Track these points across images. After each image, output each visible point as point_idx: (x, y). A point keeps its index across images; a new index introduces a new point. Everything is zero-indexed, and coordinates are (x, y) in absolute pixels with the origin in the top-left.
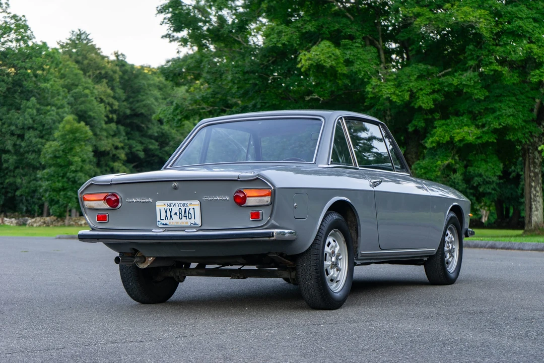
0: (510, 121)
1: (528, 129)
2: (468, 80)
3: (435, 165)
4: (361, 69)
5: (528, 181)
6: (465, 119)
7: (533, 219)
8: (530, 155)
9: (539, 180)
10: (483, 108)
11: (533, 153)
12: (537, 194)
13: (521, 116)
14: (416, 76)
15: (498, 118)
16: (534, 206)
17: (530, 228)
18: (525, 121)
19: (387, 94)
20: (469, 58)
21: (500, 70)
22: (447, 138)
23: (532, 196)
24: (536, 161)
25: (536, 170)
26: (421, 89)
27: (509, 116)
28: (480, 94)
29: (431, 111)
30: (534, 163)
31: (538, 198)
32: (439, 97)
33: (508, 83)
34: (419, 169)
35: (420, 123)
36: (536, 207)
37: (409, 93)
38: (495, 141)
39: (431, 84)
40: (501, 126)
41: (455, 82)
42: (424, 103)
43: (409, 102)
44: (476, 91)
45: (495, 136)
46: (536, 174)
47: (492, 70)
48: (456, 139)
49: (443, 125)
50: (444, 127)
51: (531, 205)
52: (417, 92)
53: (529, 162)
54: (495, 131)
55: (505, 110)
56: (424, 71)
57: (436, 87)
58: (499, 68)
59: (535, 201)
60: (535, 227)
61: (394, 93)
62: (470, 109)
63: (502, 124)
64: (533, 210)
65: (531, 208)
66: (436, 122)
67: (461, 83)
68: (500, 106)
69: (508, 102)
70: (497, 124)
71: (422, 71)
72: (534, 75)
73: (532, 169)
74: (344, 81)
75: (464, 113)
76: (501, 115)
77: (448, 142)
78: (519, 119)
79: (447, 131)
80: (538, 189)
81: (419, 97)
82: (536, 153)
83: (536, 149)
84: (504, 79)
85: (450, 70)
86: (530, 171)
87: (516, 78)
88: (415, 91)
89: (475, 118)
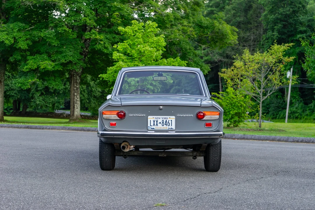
0: (71, 59)
1: (79, 64)
2: (49, 35)
3: (27, 82)
5: (73, 92)
6: (45, 56)
7: (75, 113)
8: (75, 78)
9: (78, 92)
10: (55, 50)
11: (76, 77)
12: (78, 100)
13: (76, 57)
14: (17, 30)
15: (64, 57)
16: (75, 106)
17: (73, 118)
18: (78, 59)
19: (3, 39)
20: (50, 22)
22: (36, 67)
23: (75, 101)
24: (77, 81)
25: (78, 86)
26: (20, 38)
27: (71, 56)
28: (55, 43)
29: (25, 51)
30: (77, 82)
31: (78, 102)
32: (30, 43)
33: (71, 38)
34: (17, 84)
35: (18, 57)
36: (77, 107)
37: (13, 39)
38: (62, 70)
39: (25, 35)
40: (66, 62)
41: (42, 35)
42: (22, 46)
43: (14, 44)
44: (53, 41)
45: (62, 67)
46: (77, 89)
47: (63, 30)
48: (42, 67)
49: (33, 59)
50: (33, 60)
51: (74, 105)
53: (74, 81)
54: (62, 64)
55: (68, 53)
56: (22, 27)
57: (28, 36)
58: (67, 29)
59: (76, 103)
60: (76, 118)
61: (7, 39)
62: (48, 51)
63: (67, 60)
64: (75, 108)
65: (74, 107)
66: (28, 57)
67: (45, 36)
68: (65, 50)
69: (69, 48)
70: (64, 60)
71: (20, 26)
72: (87, 35)
73: (75, 85)
75: (43, 53)
76: (66, 56)
77: (36, 69)
78: (75, 58)
79: (35, 63)
80: (78, 97)
81: (19, 42)
82: (78, 77)
83: (78, 75)
84: (69, 35)
85: (33, 27)
86: (74, 87)
87: (75, 35)
88: (17, 38)
89: (49, 56)
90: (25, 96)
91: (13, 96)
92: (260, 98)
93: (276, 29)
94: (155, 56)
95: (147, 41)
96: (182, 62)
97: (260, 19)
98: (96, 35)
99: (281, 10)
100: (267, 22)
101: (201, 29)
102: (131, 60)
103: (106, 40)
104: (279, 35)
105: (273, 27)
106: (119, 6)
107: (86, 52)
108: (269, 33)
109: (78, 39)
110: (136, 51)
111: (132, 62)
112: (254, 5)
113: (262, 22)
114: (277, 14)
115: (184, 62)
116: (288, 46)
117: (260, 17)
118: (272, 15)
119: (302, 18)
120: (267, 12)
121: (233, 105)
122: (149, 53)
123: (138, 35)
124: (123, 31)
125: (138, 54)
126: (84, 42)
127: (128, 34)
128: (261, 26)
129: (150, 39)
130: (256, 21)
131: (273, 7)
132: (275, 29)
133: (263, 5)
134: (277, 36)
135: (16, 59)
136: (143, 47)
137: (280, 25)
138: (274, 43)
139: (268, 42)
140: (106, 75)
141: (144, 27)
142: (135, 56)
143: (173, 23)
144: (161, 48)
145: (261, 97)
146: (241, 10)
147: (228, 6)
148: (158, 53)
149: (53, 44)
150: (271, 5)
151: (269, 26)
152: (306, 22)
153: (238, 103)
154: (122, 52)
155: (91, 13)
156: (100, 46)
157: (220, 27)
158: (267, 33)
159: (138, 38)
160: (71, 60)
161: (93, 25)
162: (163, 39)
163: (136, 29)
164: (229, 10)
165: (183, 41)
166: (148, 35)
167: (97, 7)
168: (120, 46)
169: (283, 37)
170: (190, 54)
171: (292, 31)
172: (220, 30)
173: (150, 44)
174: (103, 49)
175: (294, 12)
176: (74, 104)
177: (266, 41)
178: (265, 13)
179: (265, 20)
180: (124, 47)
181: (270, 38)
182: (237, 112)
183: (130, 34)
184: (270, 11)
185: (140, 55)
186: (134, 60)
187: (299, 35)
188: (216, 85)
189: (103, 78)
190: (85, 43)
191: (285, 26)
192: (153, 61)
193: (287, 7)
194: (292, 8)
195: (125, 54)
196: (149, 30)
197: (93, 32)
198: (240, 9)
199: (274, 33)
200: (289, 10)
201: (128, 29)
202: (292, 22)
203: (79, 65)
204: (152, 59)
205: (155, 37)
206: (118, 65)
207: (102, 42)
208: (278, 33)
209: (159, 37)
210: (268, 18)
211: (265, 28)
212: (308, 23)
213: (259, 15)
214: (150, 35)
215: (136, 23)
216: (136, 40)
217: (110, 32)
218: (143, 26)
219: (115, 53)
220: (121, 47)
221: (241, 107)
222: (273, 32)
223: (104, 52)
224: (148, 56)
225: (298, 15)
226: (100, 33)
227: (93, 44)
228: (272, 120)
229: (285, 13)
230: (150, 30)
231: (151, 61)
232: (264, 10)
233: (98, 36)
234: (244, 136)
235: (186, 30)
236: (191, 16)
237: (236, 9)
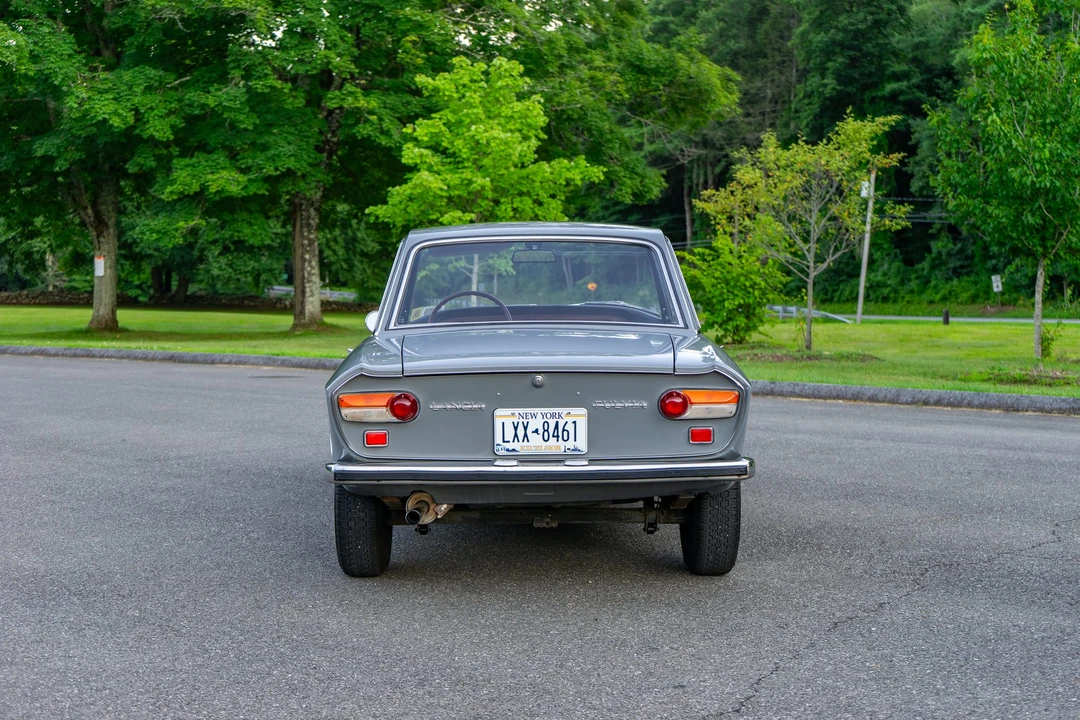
0: (291, 163)
1: (314, 176)
2: (231, 100)
3: (174, 227)
4: (57, 70)
5: (299, 252)
6: (222, 159)
7: (306, 307)
8: (304, 213)
9: (314, 250)
10: (249, 142)
11: (308, 211)
12: (313, 272)
13: (305, 157)
14: (142, 87)
15: (273, 159)
16: (308, 290)
17: (303, 321)
18: (310, 165)
19: (104, 113)
20: (232, 65)
21: (279, 86)
22: (196, 188)
23: (306, 275)
24: (311, 221)
25: (312, 236)
26: (152, 108)
27: (290, 156)
28: (247, 122)
29: (167, 145)
30: (309, 225)
31: (313, 277)
32: (180, 124)
33: (290, 107)
34: (148, 233)
35: (148, 161)
36: (311, 291)
37: (133, 113)
38: (267, 193)
39: (165, 101)
40: (278, 173)
41: (211, 102)
42: (157, 131)
43: (133, 127)
44: (242, 117)
45: (266, 186)
46: (311, 242)
47: (267, 87)
48: (213, 189)
49: (187, 166)
50: (188, 169)
51: (304, 288)
52: (146, 112)
53: (301, 222)
54: (268, 179)
55: (283, 147)
56: (156, 80)
57: (173, 105)
58: (278, 84)
59: (309, 281)
60: (310, 320)
61: (115, 113)
62: (228, 143)
63: (280, 168)
64: (307, 294)
66: (174, 161)
67: (220, 104)
68: (275, 141)
69: (285, 135)
70: (272, 168)
71: (152, 79)
72: (332, 99)
73: (306, 234)
74: (27, 87)
75: (216, 148)
76: (278, 156)
77: (196, 194)
78: (303, 162)
79: (195, 176)
81: (148, 121)
82: (312, 211)
83: (312, 205)
84: (284, 100)
85: (188, 78)
86: (303, 237)
87: (302, 100)
88: (143, 111)
89: (233, 156)
90: (182, 257)
91: (151, 256)
92: (808, 267)
93: (831, 70)
94: (517, 154)
95: (497, 112)
96: (591, 169)
97: (789, 44)
98: (356, 98)
99: (843, 20)
100: (807, 52)
101: (639, 76)
102: (452, 167)
103: (383, 111)
104: (838, 85)
105: (822, 63)
106: (419, 18)
107: (334, 142)
108: (813, 79)
109: (309, 110)
110: (465, 140)
111: (457, 173)
112: (774, 6)
113: (795, 52)
114: (833, 31)
115: (596, 170)
116: (884, 124)
117: (789, 39)
118: (819, 34)
119: (898, 40)
120: (807, 24)
121: (732, 284)
122: (502, 148)
123: (471, 96)
124: (430, 87)
125: (472, 149)
126: (326, 118)
127: (444, 95)
128: (791, 61)
129: (503, 108)
130: (779, 50)
131: (822, 12)
132: (828, 69)
133: (795, 8)
134: (834, 89)
135: (142, 166)
136: (486, 131)
137: (841, 60)
138: (846, 114)
139: (810, 104)
140: (385, 207)
141: (486, 73)
142: (465, 156)
143: (565, 61)
144: (534, 132)
145: (812, 265)
146: (739, 22)
147: (707, 10)
148: (525, 145)
149: (242, 126)
150: (816, 7)
151: (812, 61)
152: (909, 50)
153: (746, 280)
154: (429, 144)
155: (342, 38)
156: (370, 129)
157: (693, 69)
158: (807, 80)
159: (471, 106)
160: (290, 166)
161: (349, 72)
162: (540, 106)
163: (466, 80)
164: (709, 22)
165: (593, 110)
166: (497, 95)
167: (359, 22)
168: (423, 129)
169: (849, 89)
170: (611, 145)
171: (871, 74)
172: (691, 78)
173: (503, 121)
174: (378, 135)
175: (877, 24)
176: (303, 284)
177: (806, 101)
178: (801, 29)
179: (802, 48)
180: (433, 130)
181: (815, 93)
182: (742, 302)
183: (448, 96)
184: (814, 22)
185: (477, 153)
186: (460, 166)
187: (889, 83)
188: (676, 216)
189: (377, 217)
190: (330, 118)
191: (853, 62)
192: (512, 169)
193: (858, 11)
194: (872, 14)
195: (436, 148)
196: (499, 84)
197: (349, 89)
198: (737, 19)
199: (825, 81)
200: (865, 19)
201: (443, 82)
202: (872, 50)
203: (313, 179)
204: (510, 164)
205: (516, 103)
206: (418, 182)
207: (374, 118)
208: (837, 80)
209: (527, 103)
210: (811, 42)
211: (801, 67)
212: (915, 54)
213: (786, 33)
214: (504, 97)
215: (464, 65)
216: (465, 111)
217: (397, 90)
218: (483, 73)
219: (409, 148)
220: (425, 131)
221: (754, 288)
222: (823, 79)
223: (380, 144)
224: (501, 156)
225: (888, 30)
226: (367, 90)
227: (349, 122)
228: (822, 307)
229: (853, 28)
230: (504, 84)
231: (507, 168)
232: (800, 21)
233: (362, 102)
234: (772, 386)
235: (600, 80)
236: (612, 42)
237: (727, 19)
